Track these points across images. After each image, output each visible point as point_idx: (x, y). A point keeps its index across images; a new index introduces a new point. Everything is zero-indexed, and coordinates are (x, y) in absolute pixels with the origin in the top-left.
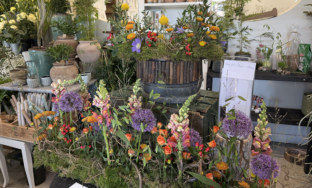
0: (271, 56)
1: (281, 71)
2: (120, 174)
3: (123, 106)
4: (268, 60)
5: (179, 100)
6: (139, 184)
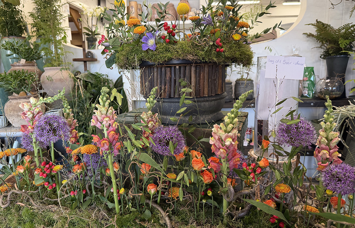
2: (137, 221)
3: (138, 124)
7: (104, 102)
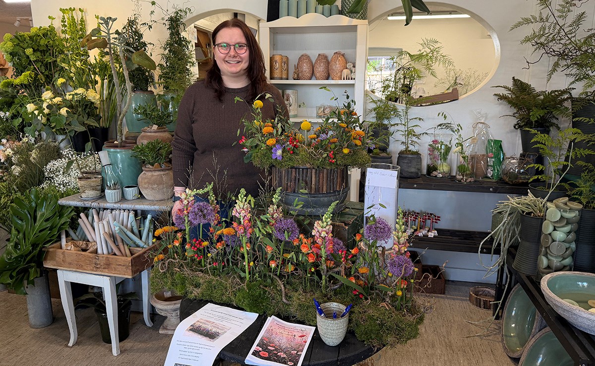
0: (449, 157)
1: (462, 177)
2: (261, 286)
3: (265, 216)
4: (445, 162)
5: (321, 211)
6: (282, 296)
7: (242, 199)
